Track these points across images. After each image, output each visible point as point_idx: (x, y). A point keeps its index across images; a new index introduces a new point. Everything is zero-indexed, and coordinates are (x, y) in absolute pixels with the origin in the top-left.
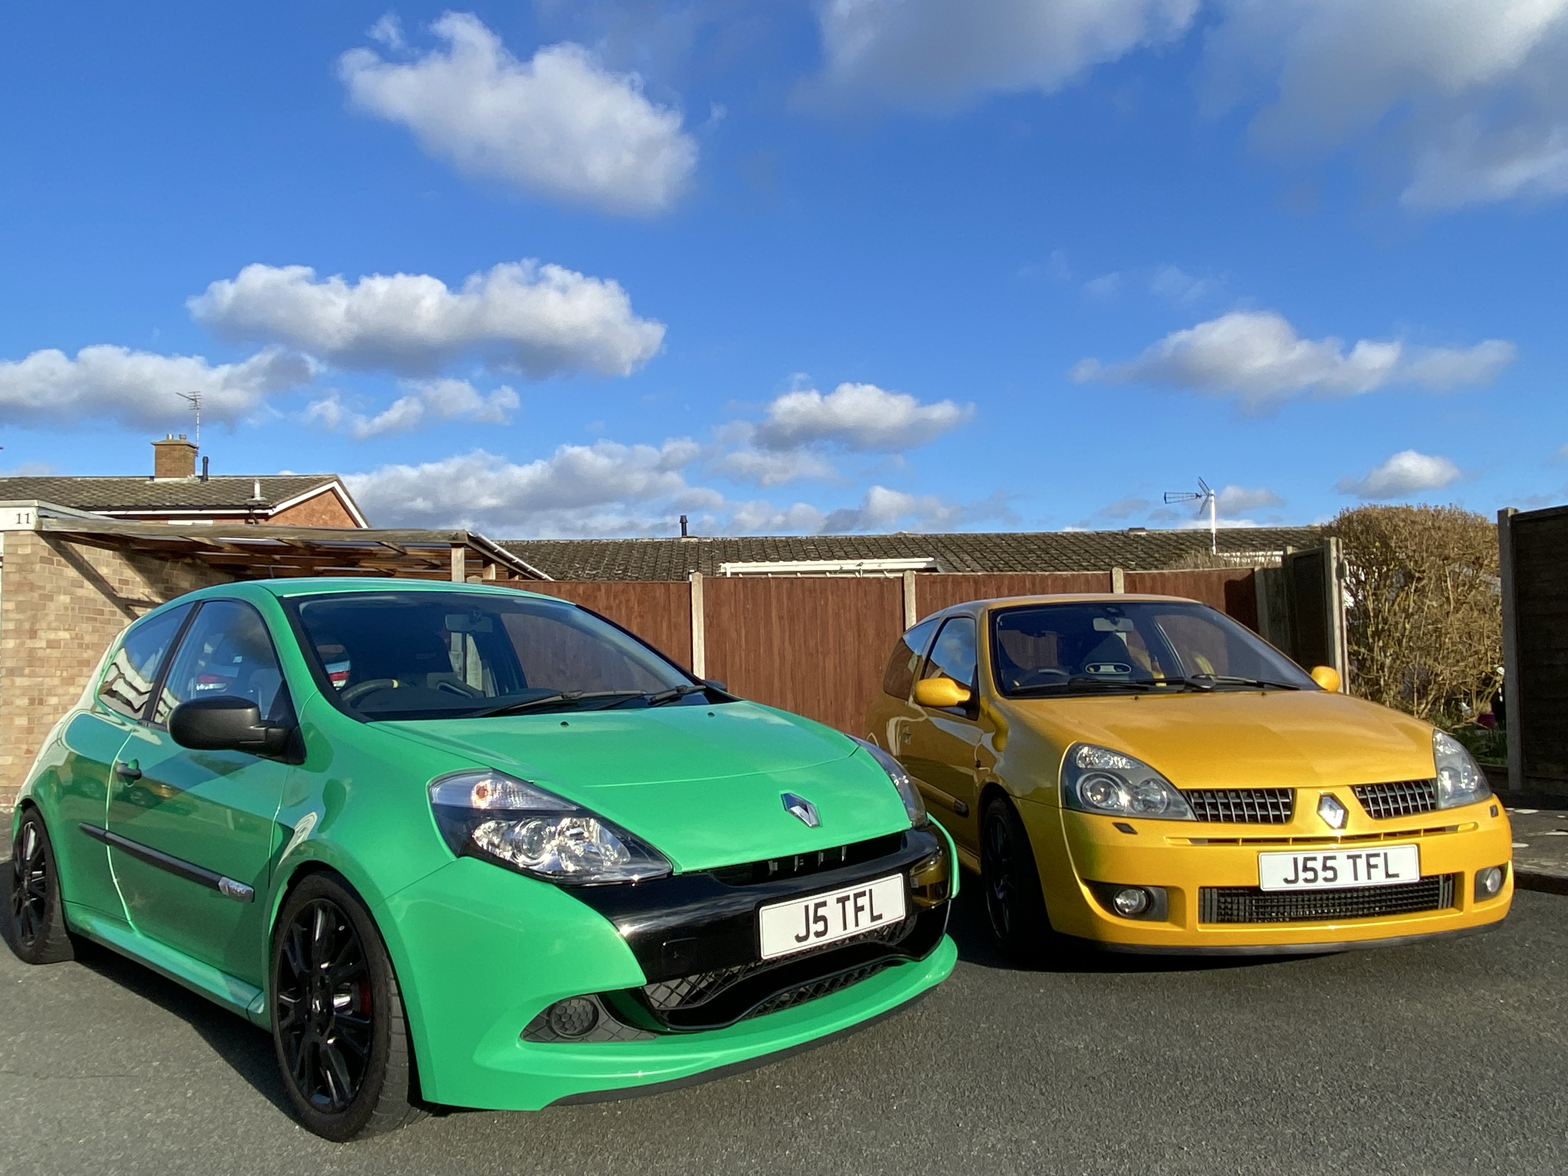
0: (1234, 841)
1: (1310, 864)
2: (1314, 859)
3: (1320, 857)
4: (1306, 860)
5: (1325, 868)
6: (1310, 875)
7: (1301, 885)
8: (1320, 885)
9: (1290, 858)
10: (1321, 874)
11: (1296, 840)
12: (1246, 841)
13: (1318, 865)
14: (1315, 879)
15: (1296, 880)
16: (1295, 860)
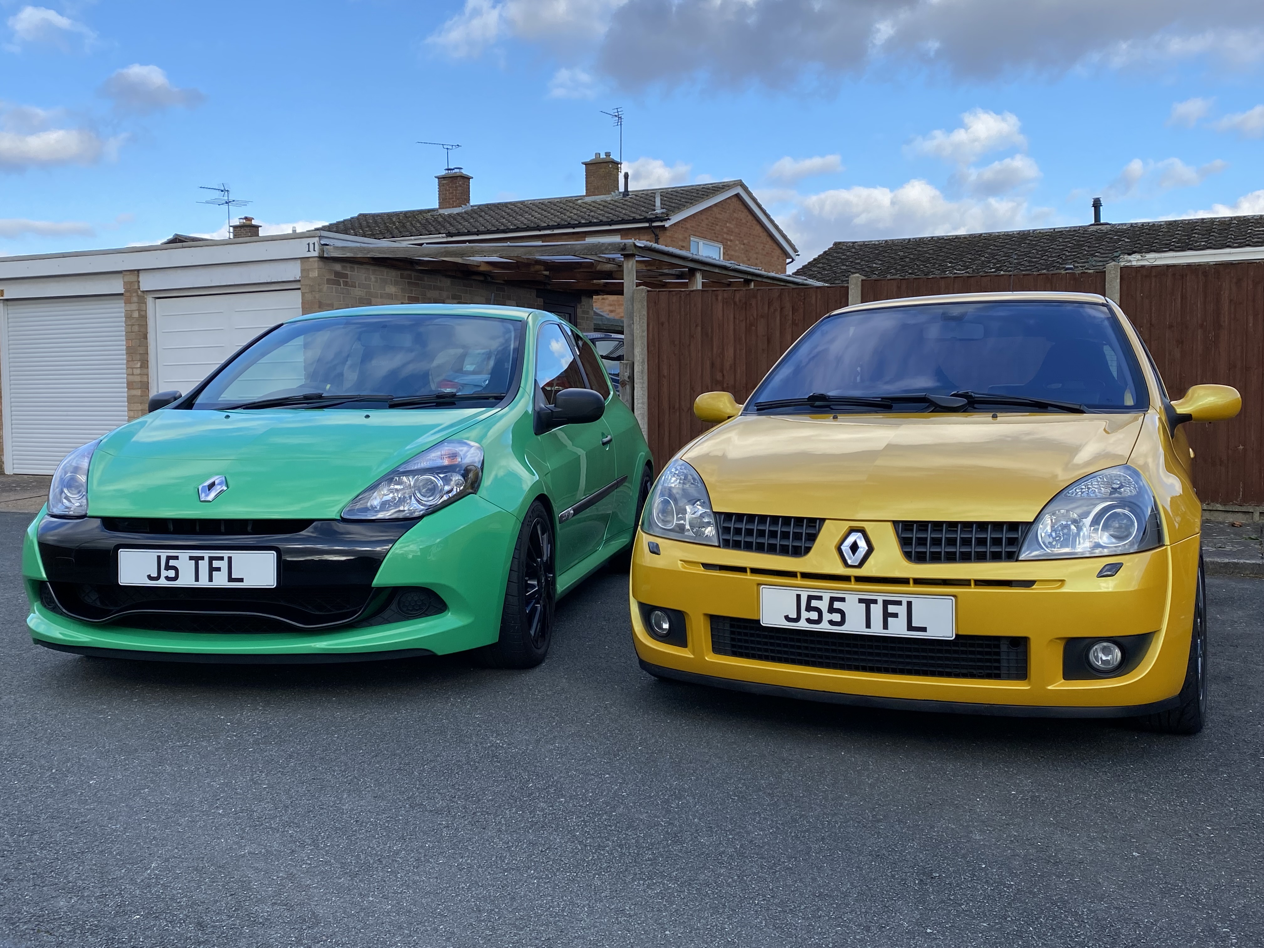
0: (742, 570)
1: (814, 603)
2: (820, 598)
3: (826, 597)
4: (810, 598)
5: (831, 610)
6: (814, 615)
7: (803, 625)
8: (825, 627)
9: (793, 594)
10: (827, 616)
11: (805, 576)
12: (755, 571)
13: (823, 605)
14: (819, 621)
15: (797, 619)
16: (799, 597)
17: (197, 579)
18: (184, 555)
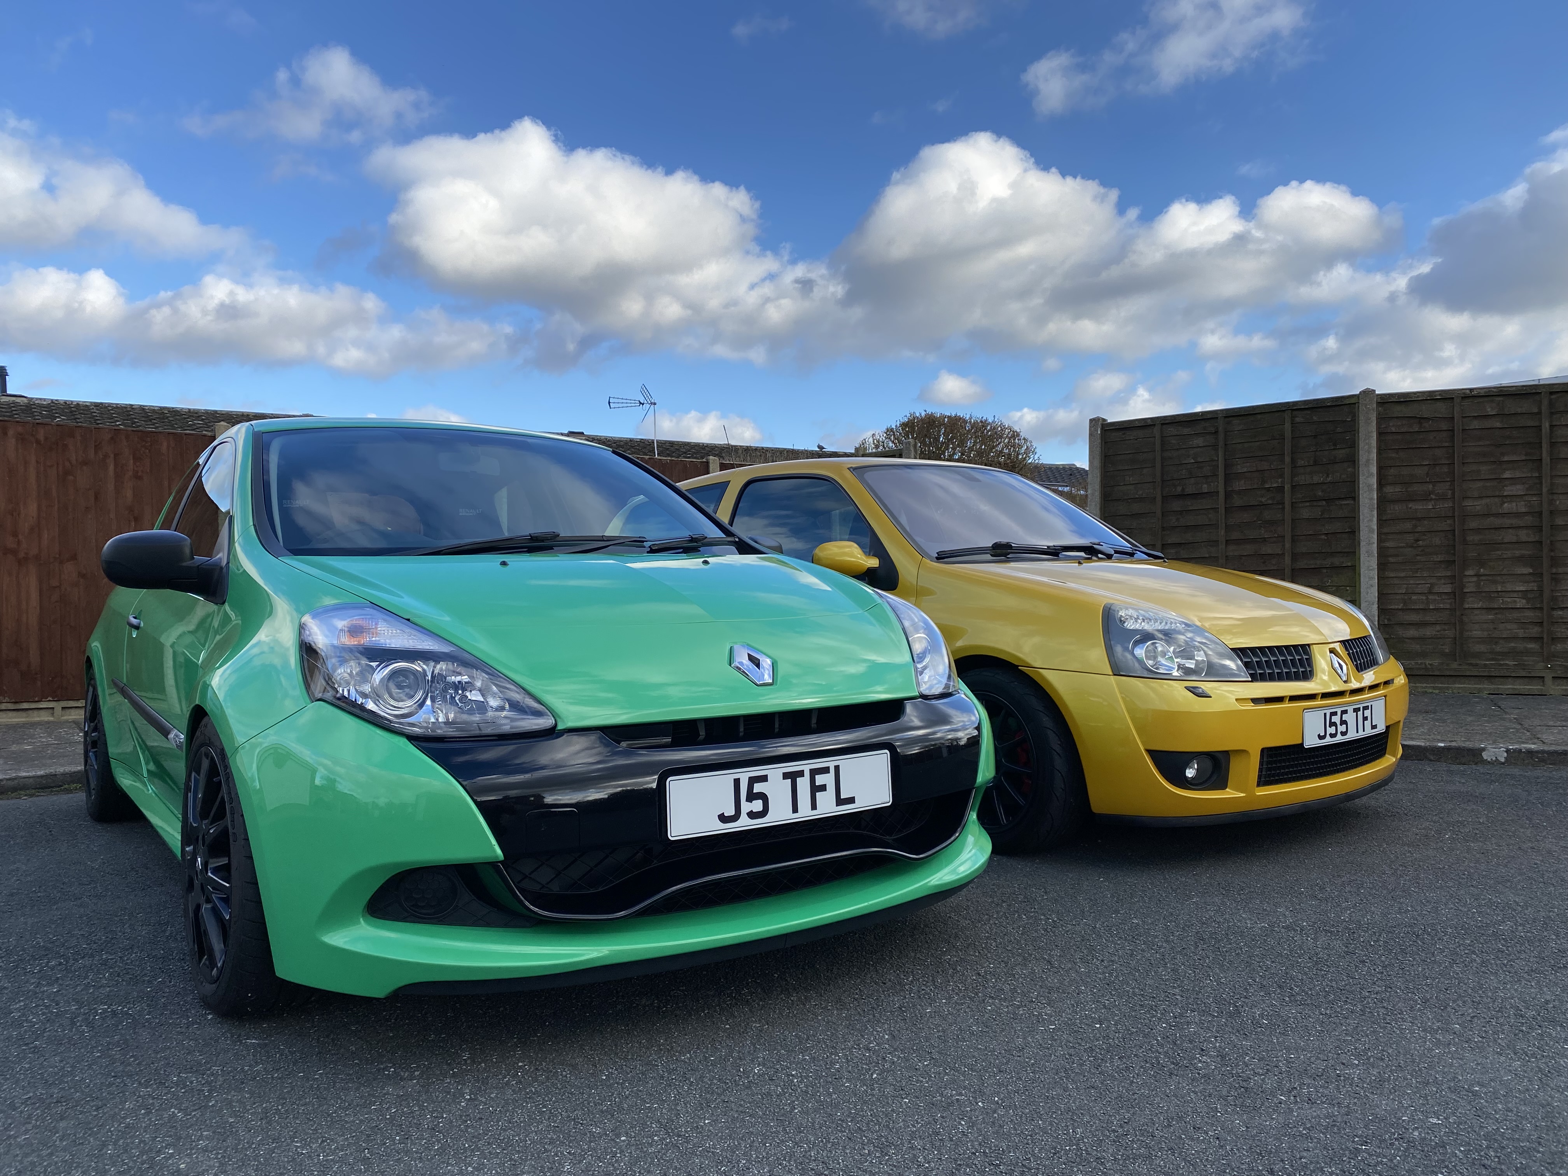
0: (1279, 699)
1: (1333, 719)
2: (1336, 713)
3: (1339, 711)
4: (1331, 715)
5: (1342, 722)
6: (1333, 730)
7: (1328, 740)
8: (1338, 738)
9: (1322, 713)
10: (1340, 728)
11: (1323, 696)
14: (1336, 734)
15: (1325, 736)
17: (795, 810)
18: (775, 772)
